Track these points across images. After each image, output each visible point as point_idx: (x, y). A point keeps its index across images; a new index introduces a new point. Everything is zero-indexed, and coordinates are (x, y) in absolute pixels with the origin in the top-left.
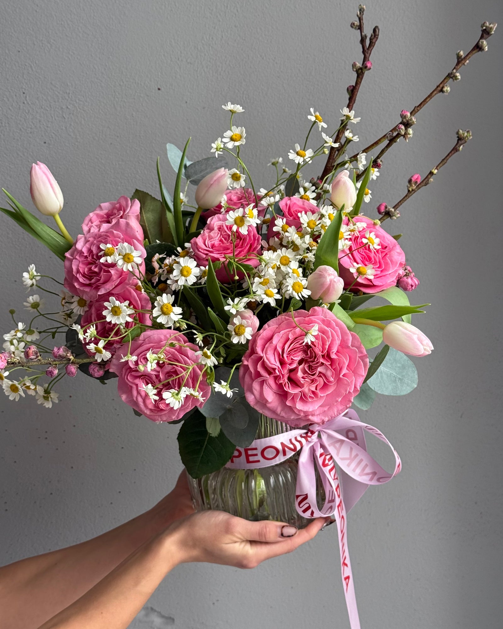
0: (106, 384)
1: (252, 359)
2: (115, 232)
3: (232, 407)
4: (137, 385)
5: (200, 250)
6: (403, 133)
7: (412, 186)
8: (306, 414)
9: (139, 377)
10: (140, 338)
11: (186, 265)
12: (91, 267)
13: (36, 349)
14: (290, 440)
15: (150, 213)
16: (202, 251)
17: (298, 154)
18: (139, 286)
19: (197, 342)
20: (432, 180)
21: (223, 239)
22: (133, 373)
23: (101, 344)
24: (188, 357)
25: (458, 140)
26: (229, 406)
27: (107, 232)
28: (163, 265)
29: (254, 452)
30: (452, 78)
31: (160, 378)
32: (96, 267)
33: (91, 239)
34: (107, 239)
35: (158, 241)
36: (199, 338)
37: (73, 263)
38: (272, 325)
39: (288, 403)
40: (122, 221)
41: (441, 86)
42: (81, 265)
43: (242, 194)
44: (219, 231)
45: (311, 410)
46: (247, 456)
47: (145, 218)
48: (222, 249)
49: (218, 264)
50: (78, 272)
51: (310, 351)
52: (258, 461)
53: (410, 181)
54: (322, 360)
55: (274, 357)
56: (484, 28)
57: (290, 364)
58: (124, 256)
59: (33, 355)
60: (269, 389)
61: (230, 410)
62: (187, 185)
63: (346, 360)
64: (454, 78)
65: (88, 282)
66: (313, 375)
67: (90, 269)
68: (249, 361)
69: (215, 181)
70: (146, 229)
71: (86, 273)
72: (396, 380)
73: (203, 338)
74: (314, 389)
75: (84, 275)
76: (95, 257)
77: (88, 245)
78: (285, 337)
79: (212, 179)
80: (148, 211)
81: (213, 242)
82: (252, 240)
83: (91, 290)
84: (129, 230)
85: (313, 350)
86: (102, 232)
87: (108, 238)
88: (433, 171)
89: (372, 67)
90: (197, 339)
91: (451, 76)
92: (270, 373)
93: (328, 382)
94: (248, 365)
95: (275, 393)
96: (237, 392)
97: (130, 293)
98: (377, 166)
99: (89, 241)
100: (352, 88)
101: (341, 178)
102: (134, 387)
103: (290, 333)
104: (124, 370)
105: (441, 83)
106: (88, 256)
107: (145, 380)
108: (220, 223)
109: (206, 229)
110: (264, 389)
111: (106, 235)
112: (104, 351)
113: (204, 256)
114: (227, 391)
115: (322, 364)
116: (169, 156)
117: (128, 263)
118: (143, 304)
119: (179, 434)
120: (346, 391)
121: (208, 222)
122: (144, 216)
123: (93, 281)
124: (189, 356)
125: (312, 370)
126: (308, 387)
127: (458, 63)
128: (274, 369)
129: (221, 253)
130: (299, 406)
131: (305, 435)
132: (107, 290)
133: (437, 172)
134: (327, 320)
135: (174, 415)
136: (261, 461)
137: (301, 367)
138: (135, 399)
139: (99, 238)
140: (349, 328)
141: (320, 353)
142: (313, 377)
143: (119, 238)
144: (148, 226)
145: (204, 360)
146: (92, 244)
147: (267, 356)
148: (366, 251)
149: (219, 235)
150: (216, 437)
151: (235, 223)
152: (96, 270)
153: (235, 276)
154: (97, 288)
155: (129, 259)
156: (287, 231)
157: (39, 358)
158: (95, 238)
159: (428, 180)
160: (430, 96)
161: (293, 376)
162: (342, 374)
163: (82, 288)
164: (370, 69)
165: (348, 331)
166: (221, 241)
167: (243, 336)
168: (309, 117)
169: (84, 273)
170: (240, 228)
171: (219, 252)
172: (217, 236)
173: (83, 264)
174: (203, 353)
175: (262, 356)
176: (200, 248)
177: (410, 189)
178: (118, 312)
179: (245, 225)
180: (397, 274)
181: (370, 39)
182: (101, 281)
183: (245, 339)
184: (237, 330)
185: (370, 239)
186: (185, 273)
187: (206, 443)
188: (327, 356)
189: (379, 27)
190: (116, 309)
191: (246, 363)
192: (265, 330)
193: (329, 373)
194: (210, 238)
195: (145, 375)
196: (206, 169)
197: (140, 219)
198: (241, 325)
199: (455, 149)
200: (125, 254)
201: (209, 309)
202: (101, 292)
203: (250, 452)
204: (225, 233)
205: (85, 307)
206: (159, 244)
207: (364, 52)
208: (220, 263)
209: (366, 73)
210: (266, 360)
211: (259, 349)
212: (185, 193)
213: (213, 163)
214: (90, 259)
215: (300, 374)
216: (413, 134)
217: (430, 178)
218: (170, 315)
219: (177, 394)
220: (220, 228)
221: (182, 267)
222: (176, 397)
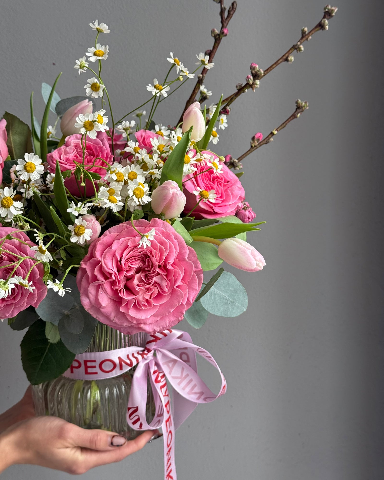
1: (90, 263)
3: (71, 314)
6: (251, 82)
7: (255, 142)
8: (139, 322)
14: (128, 356)
15: (17, 135)
17: (155, 87)
19: (37, 241)
20: (272, 139)
21: (78, 156)
24: (27, 255)
25: (297, 109)
26: (67, 312)
29: (93, 364)
30: (296, 49)
36: (40, 237)
38: (113, 231)
39: (122, 310)
41: (286, 55)
44: (76, 148)
45: (143, 318)
46: (86, 367)
47: (12, 139)
49: (68, 173)
51: (148, 260)
52: (96, 373)
53: (253, 138)
54: (158, 270)
55: (112, 263)
56: (327, 10)
57: (127, 271)
60: (104, 295)
61: (67, 316)
62: (57, 120)
63: (182, 272)
64: (298, 49)
66: (149, 284)
68: (87, 265)
70: (12, 149)
72: (227, 302)
73: (44, 237)
74: (148, 298)
78: (124, 244)
80: (16, 133)
81: (67, 157)
82: (104, 157)
85: (150, 260)
88: (274, 131)
89: (228, 34)
90: (37, 238)
91: (295, 48)
92: (106, 278)
93: (162, 292)
94: (86, 269)
95: (110, 299)
96: (70, 292)
98: (226, 112)
100: (209, 52)
101: (193, 108)
103: (130, 241)
105: (287, 53)
108: (77, 141)
109: (64, 146)
110: (99, 294)
114: (59, 289)
115: (158, 274)
116: (42, 92)
119: (23, 341)
120: (179, 302)
121: (66, 140)
122: (11, 137)
124: (28, 253)
125: (148, 279)
126: (142, 295)
127: (303, 37)
128: (111, 274)
130: (132, 313)
131: (142, 353)
133: (277, 134)
134: (167, 232)
136: (98, 373)
137: (138, 275)
140: (186, 243)
141: (157, 264)
142: (149, 286)
145: (39, 256)
147: (105, 261)
148: (210, 182)
149: (75, 151)
150: (55, 344)
151: (84, 126)
153: (81, 182)
156: (138, 153)
159: (269, 139)
160: (277, 63)
161: (129, 284)
162: (177, 285)
164: (226, 35)
165: (186, 246)
166: (76, 156)
167: (82, 236)
168: (168, 59)
170: (88, 132)
171: (72, 165)
172: (73, 152)
174: (39, 248)
175: (100, 260)
176: (55, 160)
177: (253, 145)
179: (94, 130)
180: (236, 206)
181: (229, 11)
183: (84, 240)
184: (77, 230)
185: (214, 163)
186: (29, 169)
187: (47, 350)
188: (164, 267)
189: (237, 3)
191: (84, 266)
192: (105, 236)
193: (164, 284)
194: (66, 153)
197: (7, 140)
198: (81, 226)
199: (294, 116)
201: (51, 207)
203: (89, 364)
204: (80, 150)
207: (222, 22)
208: (70, 172)
209: (224, 39)
210: (103, 264)
211: (98, 254)
212: (55, 127)
215: (136, 282)
216: (260, 85)
217: (270, 138)
218: (10, 208)
219: (5, 284)
220: (77, 146)
221: (26, 162)
222: (3, 286)
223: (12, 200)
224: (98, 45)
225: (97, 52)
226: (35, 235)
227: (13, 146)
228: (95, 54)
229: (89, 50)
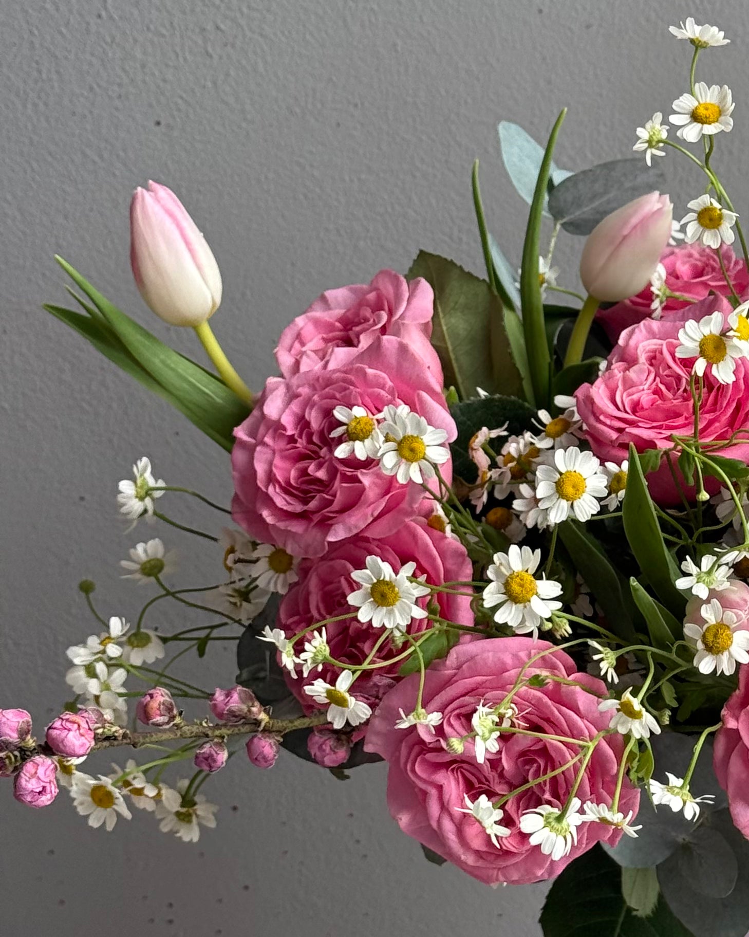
0: (348, 777)
2: (370, 371)
3: (695, 841)
4: (440, 788)
5: (602, 418)
9: (446, 766)
10: (448, 662)
11: (571, 468)
12: (308, 467)
13: (167, 698)
15: (459, 314)
16: (608, 422)
18: (438, 518)
19: (602, 673)
21: (663, 388)
22: (429, 756)
23: (345, 681)
24: (577, 712)
26: (684, 836)
27: (345, 372)
28: (499, 459)
31: (503, 768)
32: (319, 467)
33: (305, 391)
34: (347, 392)
35: (482, 393)
36: (607, 660)
37: (256, 455)
40: (388, 341)
42: (277, 461)
43: (704, 259)
44: (651, 365)
47: (444, 328)
48: (659, 415)
49: (653, 459)
50: (271, 478)
58: (400, 443)
59: (161, 715)
61: (685, 849)
65: (298, 508)
67: (304, 472)
68: (741, 720)
69: (635, 227)
70: (449, 356)
71: (292, 482)
73: (618, 659)
75: (287, 489)
76: (315, 439)
77: (295, 407)
79: (625, 223)
80: (453, 309)
81: (635, 397)
83: (306, 530)
84: (406, 365)
86: (334, 371)
87: (351, 387)
90: (602, 665)
94: (737, 731)
96: (712, 803)
97: (414, 536)
99: (297, 396)
102: (433, 792)
104: (404, 750)
106: (296, 437)
107: (462, 772)
108: (653, 344)
109: (616, 362)
111: (345, 380)
112: (351, 701)
113: (614, 435)
114: (685, 803)
116: (505, 157)
117: (410, 461)
118: (449, 566)
119: (545, 909)
121: (621, 342)
122: (443, 321)
123: (313, 505)
124: (581, 708)
129: (660, 427)
132: (350, 530)
135: (541, 867)
138: (434, 824)
139: (327, 386)
143: (383, 388)
144: (454, 350)
145: (623, 723)
146: (308, 403)
149: (652, 376)
150: (648, 918)
151: (701, 352)
152: (321, 474)
153: (699, 492)
154: (325, 525)
155: (412, 450)
157: (178, 720)
158: (314, 388)
163: (281, 525)
166: (657, 392)
167: (726, 653)
169: (288, 482)
170: (714, 366)
171: (655, 424)
172: (646, 379)
173: (284, 458)
174: (621, 704)
176: (603, 413)
178: (390, 596)
179: (727, 358)
182: (336, 506)
183: (732, 666)
184: (710, 638)
186: (569, 490)
187: (618, 930)
190: (385, 589)
191: (732, 724)
194: (629, 385)
195: (463, 762)
196: (606, 192)
197: (430, 331)
198: (721, 626)
200: (404, 438)
201: (633, 582)
202: (335, 535)
204: (667, 373)
205: (288, 573)
206: (487, 401)
208: (657, 456)
213: (625, 175)
214: (301, 443)
218: (529, 601)
219: (559, 819)
220: (654, 358)
221: (561, 474)
222: (556, 825)
223: (532, 579)
224: (699, 87)
225: (702, 112)
226: (596, 657)
227: (450, 348)
228: (695, 117)
229: (678, 106)
